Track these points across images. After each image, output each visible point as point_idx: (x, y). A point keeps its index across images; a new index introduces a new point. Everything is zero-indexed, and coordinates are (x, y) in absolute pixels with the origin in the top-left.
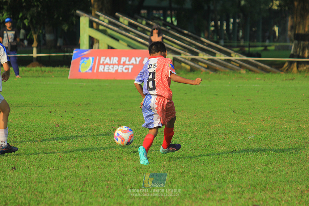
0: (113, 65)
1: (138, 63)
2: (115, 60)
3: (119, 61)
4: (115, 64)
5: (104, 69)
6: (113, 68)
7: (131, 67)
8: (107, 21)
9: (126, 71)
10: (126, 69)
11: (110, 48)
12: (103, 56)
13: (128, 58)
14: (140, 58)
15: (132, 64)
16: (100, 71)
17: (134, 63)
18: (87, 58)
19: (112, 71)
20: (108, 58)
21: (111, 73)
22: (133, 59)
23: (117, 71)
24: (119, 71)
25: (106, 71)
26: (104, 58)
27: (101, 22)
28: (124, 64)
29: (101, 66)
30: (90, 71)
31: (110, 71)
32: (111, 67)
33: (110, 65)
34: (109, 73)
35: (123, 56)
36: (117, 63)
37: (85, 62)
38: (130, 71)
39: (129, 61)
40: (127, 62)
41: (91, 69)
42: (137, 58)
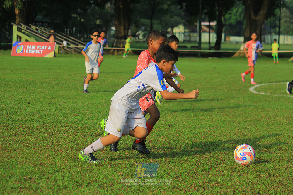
0: (33, 49)
1: (45, 49)
2: (34, 47)
3: (36, 48)
4: (34, 49)
5: (28, 52)
6: (33, 51)
7: (42, 51)
8: (25, 28)
9: (40, 53)
10: (39, 52)
11: (27, 41)
12: (28, 45)
13: (40, 46)
14: (46, 46)
15: (43, 49)
16: (26, 52)
17: (44, 48)
18: (20, 46)
19: (33, 52)
20: (30, 46)
21: (32, 54)
22: (43, 47)
23: (35, 52)
24: (36, 52)
25: (29, 52)
26: (29, 46)
27: (23, 28)
28: (39, 49)
29: (27, 50)
30: (22, 53)
31: (31, 52)
32: (32, 50)
33: (31, 49)
34: (31, 53)
35: (38, 45)
36: (35, 48)
37: (19, 48)
38: (42, 52)
39: (41, 47)
40: (40, 48)
41: (22, 51)
42: (45, 46)
